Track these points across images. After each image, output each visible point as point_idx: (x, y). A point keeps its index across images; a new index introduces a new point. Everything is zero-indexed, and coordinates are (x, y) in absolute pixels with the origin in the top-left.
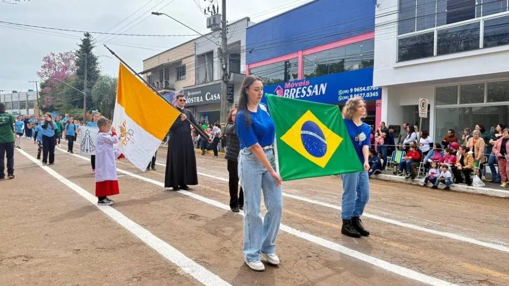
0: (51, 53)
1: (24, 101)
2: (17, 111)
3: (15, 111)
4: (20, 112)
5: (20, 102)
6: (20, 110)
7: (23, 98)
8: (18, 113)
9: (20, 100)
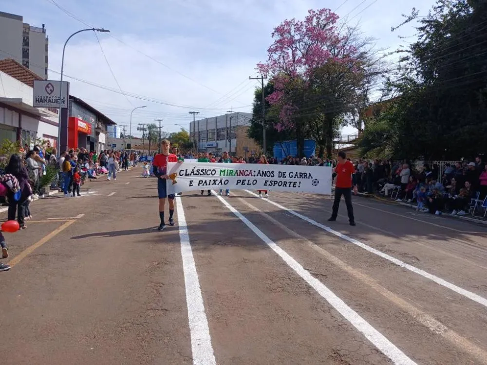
0: (285, 22)
1: (223, 129)
2: (214, 143)
3: (210, 143)
4: (217, 144)
5: (218, 130)
6: (218, 141)
7: (221, 125)
8: (215, 146)
9: (218, 128)
